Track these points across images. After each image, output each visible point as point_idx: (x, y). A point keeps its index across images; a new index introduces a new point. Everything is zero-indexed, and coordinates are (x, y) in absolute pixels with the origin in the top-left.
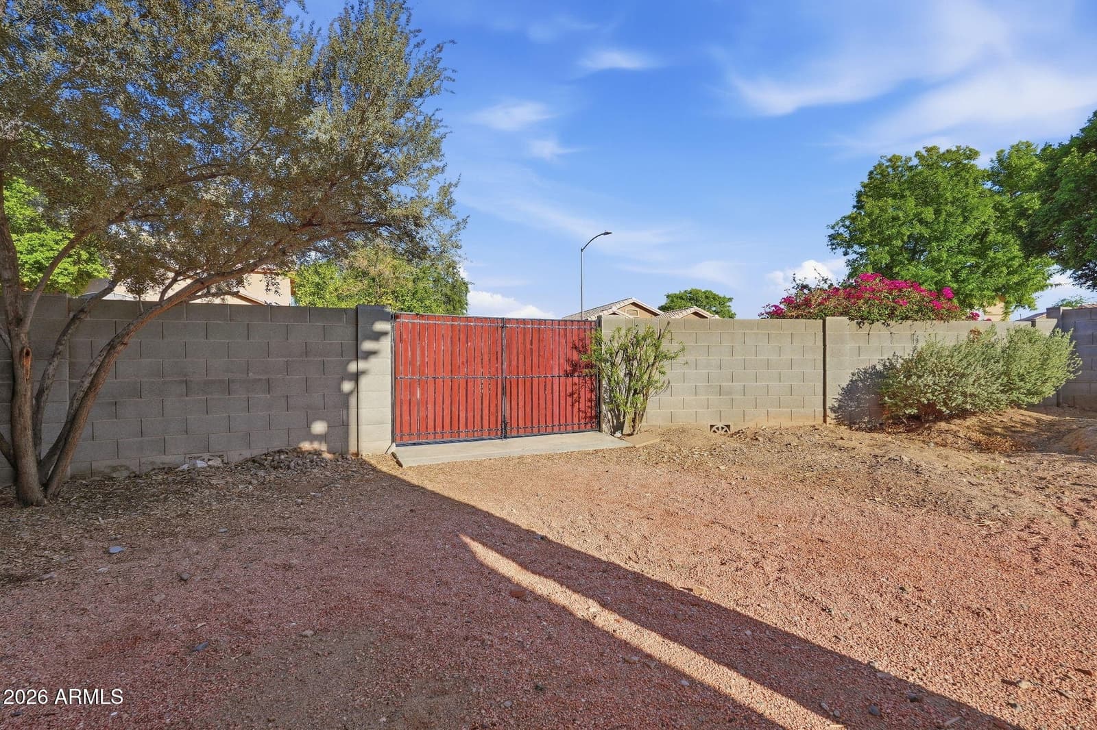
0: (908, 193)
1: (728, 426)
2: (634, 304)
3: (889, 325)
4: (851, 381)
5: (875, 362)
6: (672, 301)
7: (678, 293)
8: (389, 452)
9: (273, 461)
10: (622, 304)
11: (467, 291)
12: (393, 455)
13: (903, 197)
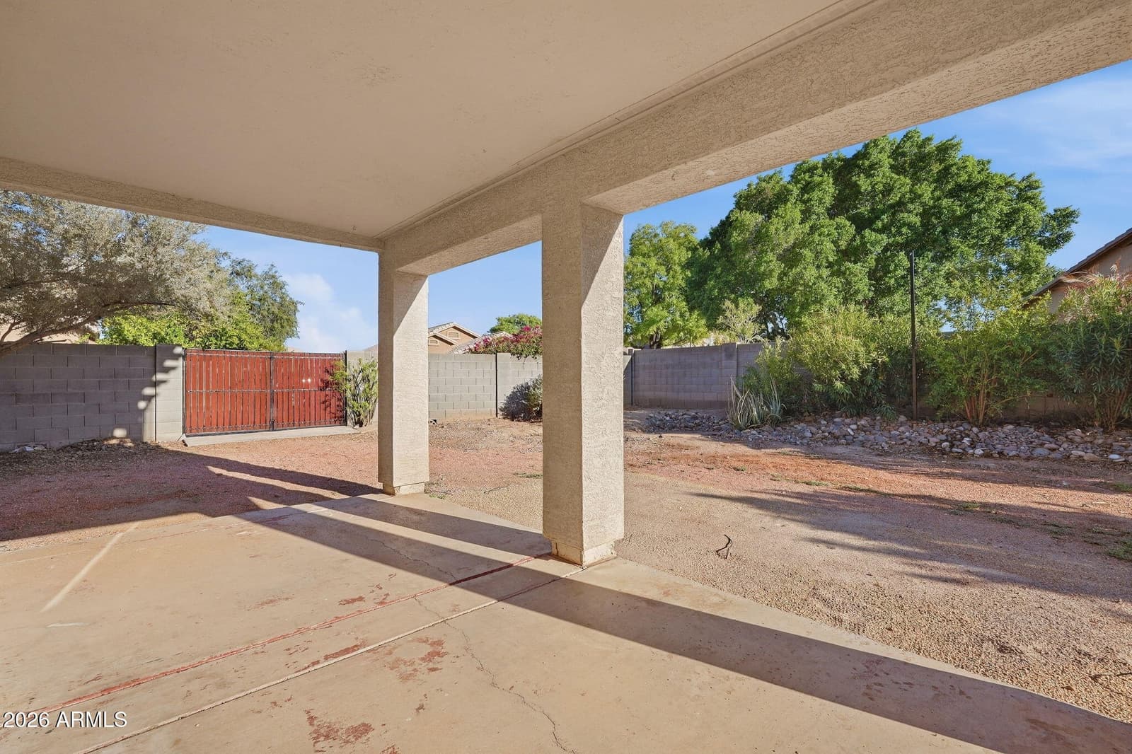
0: (652, 254)
1: (435, 421)
2: (455, 328)
3: (536, 358)
4: (513, 392)
5: (528, 380)
6: (502, 324)
7: (508, 317)
8: (181, 440)
9: (88, 446)
10: (444, 328)
11: (296, 310)
12: (183, 441)
13: (649, 257)
